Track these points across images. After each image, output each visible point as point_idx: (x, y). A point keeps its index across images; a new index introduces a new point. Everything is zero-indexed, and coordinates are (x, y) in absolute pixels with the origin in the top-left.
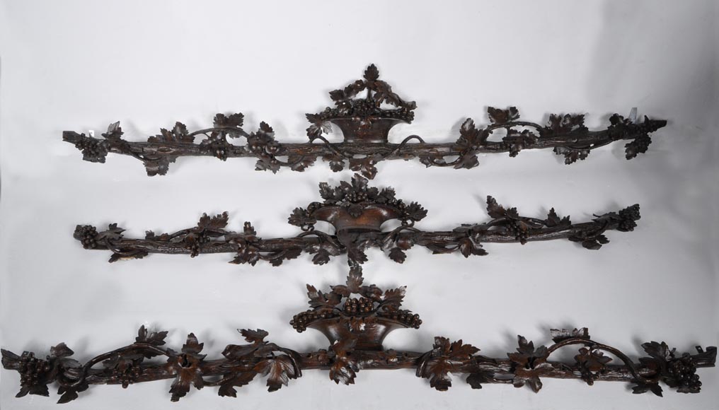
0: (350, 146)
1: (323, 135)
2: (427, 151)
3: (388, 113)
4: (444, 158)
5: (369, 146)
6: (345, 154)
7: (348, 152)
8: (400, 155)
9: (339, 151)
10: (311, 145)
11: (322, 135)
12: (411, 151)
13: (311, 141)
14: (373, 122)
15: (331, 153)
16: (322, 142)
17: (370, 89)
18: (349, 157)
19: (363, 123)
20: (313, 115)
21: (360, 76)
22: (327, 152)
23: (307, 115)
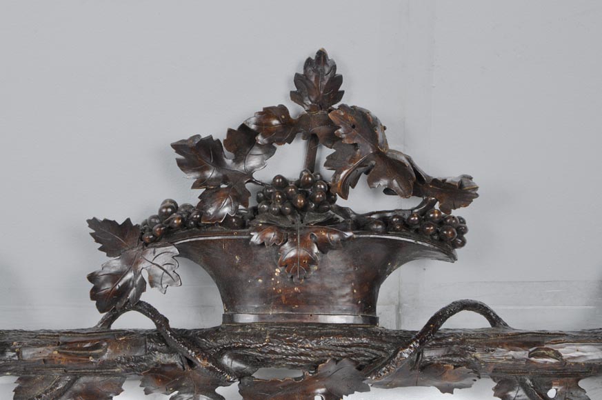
0: (245, 335)
1: (150, 296)
2: (522, 354)
3: (376, 222)
4: (582, 384)
5: (310, 336)
6: (226, 360)
7: (235, 357)
8: (423, 372)
9: (202, 351)
10: (104, 335)
11: (144, 297)
12: (462, 353)
13: (108, 322)
14: (325, 246)
15: (174, 359)
16: (147, 324)
17: (313, 141)
18: (240, 375)
19: (290, 252)
20: (114, 223)
21: (278, 93)
22: (160, 358)
23: (93, 223)
